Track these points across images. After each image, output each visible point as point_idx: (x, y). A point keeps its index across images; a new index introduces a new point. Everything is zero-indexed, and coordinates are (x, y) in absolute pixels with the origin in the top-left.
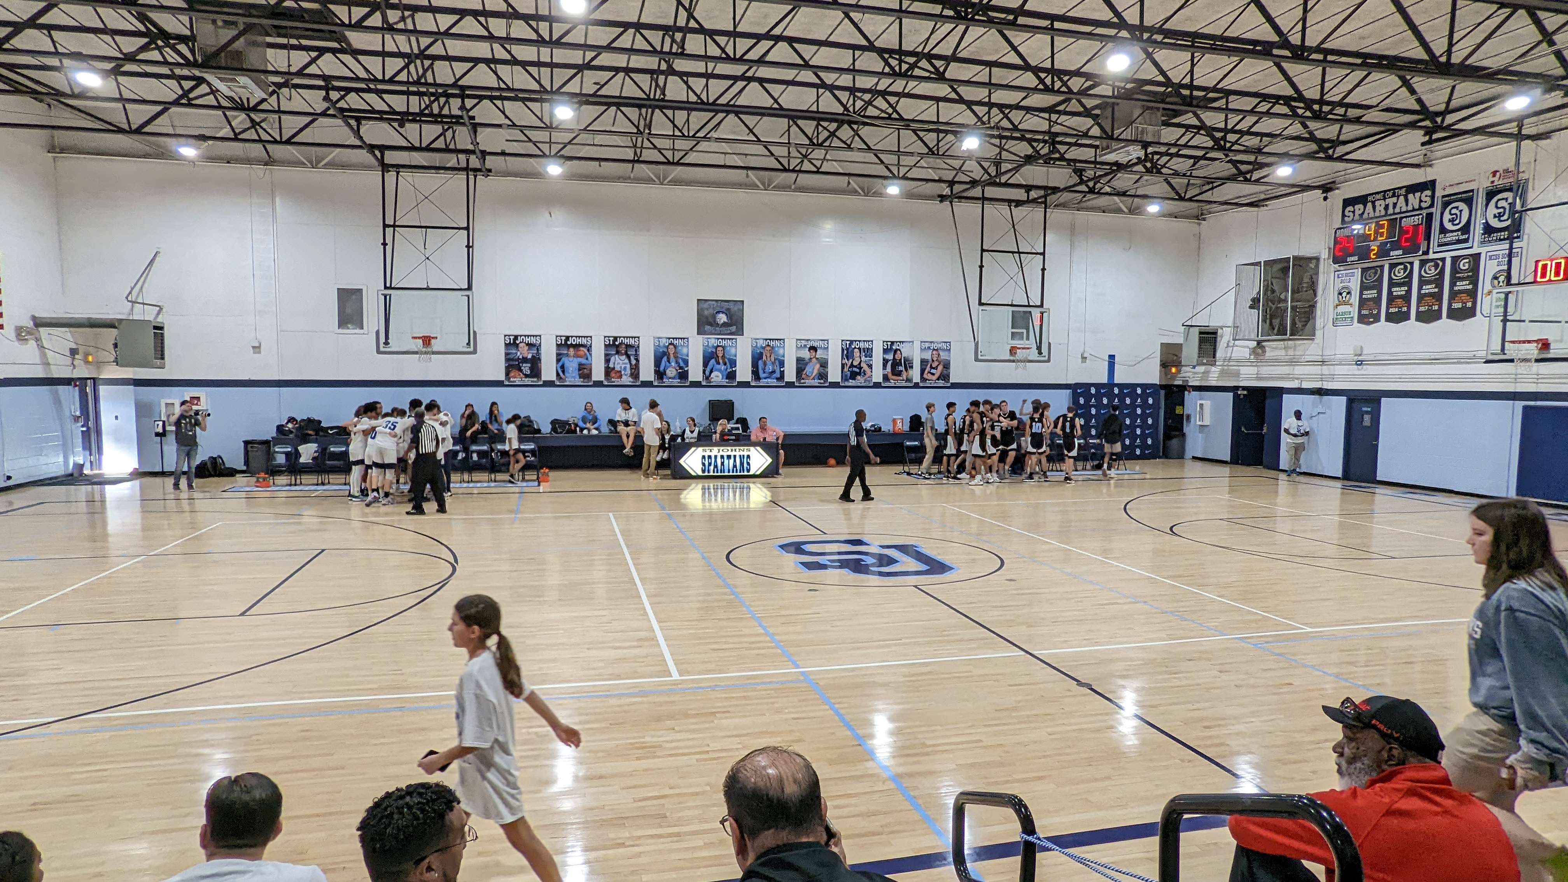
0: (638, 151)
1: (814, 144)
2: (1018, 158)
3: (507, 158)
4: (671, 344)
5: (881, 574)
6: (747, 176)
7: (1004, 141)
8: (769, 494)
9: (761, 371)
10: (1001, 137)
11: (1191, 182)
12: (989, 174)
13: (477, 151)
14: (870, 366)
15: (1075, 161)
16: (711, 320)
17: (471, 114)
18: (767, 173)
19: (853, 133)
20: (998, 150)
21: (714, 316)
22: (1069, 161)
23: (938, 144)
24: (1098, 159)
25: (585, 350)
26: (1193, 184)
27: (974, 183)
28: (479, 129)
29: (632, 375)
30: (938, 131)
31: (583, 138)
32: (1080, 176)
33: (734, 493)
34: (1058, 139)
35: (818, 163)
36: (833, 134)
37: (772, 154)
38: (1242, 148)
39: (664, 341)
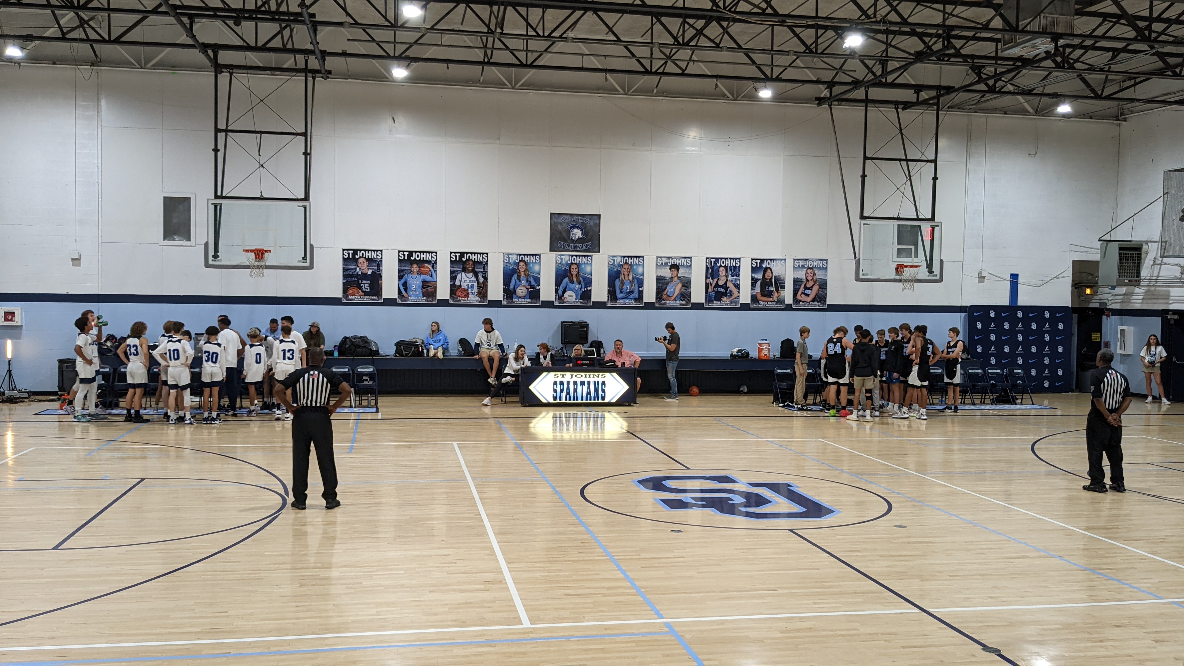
0: (489, 52)
1: (679, 44)
2: (906, 55)
3: (349, 59)
4: (520, 261)
5: (748, 515)
6: (606, 79)
7: (891, 37)
8: (625, 424)
9: (618, 291)
10: (887, 32)
11: (1110, 77)
12: (874, 74)
13: (317, 51)
14: (737, 286)
15: (973, 57)
16: (564, 234)
17: (310, 11)
18: (627, 76)
19: (722, 31)
20: (884, 47)
21: (569, 233)
22: (965, 57)
23: (816, 41)
24: (1000, 54)
25: (431, 268)
26: (1112, 80)
27: (856, 84)
28: (319, 28)
29: (479, 294)
30: (816, 27)
31: (430, 38)
32: (979, 75)
33: (588, 422)
34: (954, 33)
35: (683, 65)
36: (700, 32)
37: (633, 55)
38: (1171, 39)
39: (515, 257)
